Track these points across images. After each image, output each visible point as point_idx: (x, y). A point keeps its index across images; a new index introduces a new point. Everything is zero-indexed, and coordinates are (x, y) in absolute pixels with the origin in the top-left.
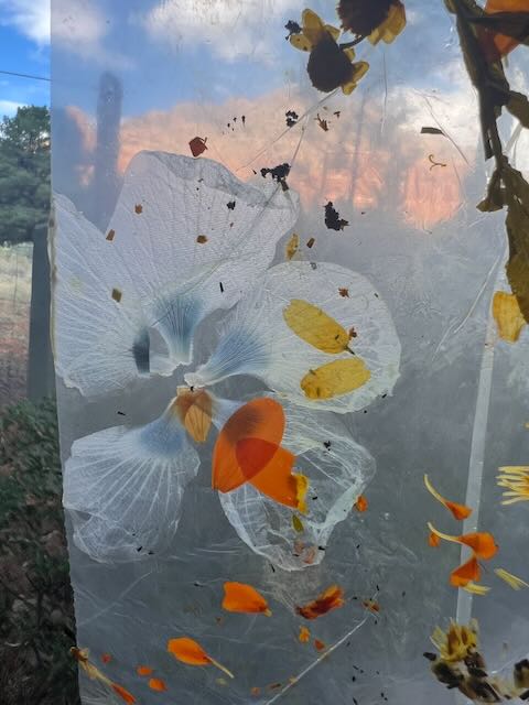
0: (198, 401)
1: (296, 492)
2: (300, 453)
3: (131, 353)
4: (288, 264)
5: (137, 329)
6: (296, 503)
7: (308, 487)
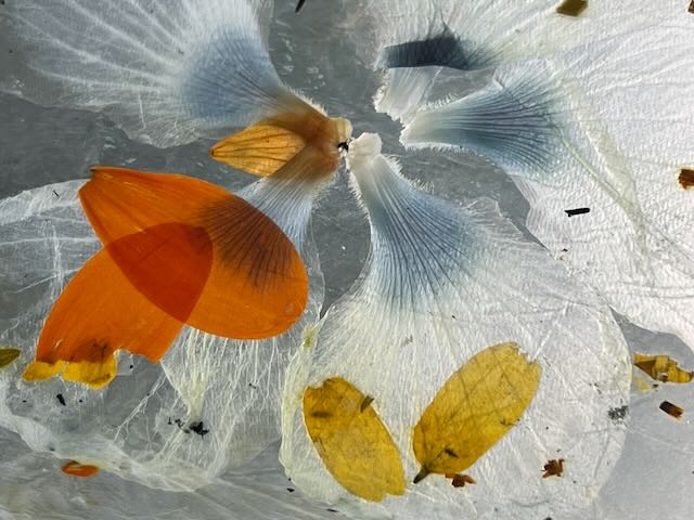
0: (313, 154)
1: (72, 359)
2: (167, 372)
3: (438, 29)
4: (625, 356)
5: (494, 45)
6: (47, 357)
7: (87, 386)
